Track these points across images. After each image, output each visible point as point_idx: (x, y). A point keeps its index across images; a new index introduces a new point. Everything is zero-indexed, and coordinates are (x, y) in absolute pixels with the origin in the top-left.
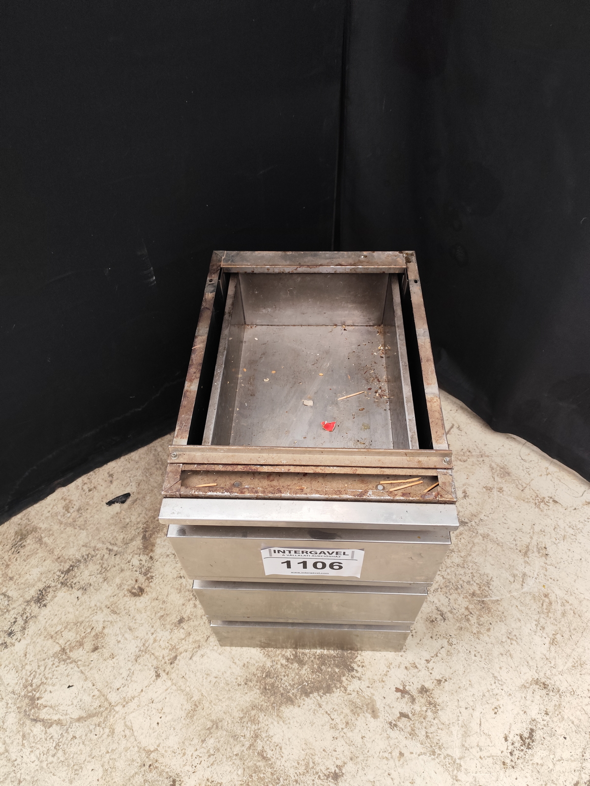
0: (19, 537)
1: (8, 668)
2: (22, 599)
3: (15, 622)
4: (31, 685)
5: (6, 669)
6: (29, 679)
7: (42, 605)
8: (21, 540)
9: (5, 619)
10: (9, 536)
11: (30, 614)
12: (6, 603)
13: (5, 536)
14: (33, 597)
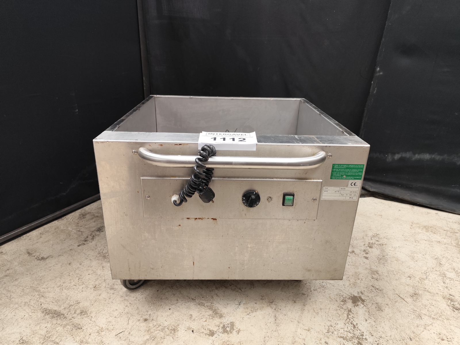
0: (82, 216)
1: (88, 250)
2: (89, 231)
3: (87, 238)
4: (102, 253)
5: (86, 250)
6: (100, 251)
7: (101, 232)
8: (83, 216)
9: (82, 237)
10: (76, 216)
11: (95, 234)
12: (81, 233)
13: (74, 216)
14: (95, 230)
